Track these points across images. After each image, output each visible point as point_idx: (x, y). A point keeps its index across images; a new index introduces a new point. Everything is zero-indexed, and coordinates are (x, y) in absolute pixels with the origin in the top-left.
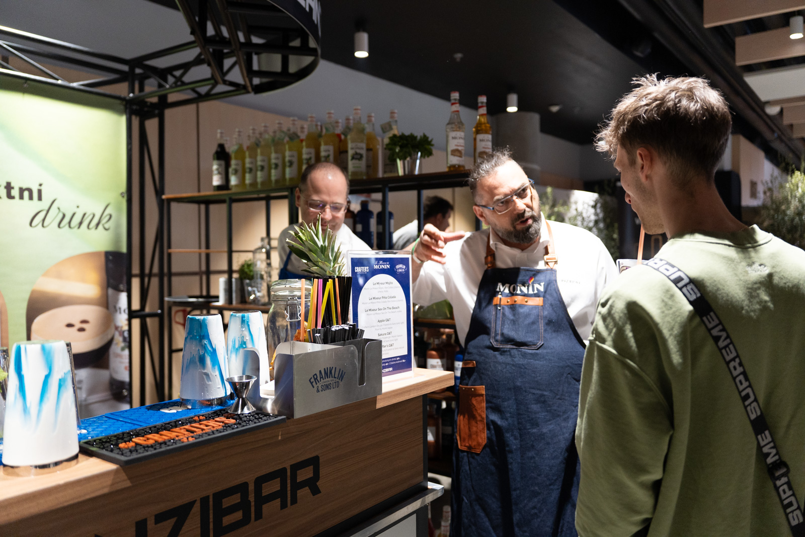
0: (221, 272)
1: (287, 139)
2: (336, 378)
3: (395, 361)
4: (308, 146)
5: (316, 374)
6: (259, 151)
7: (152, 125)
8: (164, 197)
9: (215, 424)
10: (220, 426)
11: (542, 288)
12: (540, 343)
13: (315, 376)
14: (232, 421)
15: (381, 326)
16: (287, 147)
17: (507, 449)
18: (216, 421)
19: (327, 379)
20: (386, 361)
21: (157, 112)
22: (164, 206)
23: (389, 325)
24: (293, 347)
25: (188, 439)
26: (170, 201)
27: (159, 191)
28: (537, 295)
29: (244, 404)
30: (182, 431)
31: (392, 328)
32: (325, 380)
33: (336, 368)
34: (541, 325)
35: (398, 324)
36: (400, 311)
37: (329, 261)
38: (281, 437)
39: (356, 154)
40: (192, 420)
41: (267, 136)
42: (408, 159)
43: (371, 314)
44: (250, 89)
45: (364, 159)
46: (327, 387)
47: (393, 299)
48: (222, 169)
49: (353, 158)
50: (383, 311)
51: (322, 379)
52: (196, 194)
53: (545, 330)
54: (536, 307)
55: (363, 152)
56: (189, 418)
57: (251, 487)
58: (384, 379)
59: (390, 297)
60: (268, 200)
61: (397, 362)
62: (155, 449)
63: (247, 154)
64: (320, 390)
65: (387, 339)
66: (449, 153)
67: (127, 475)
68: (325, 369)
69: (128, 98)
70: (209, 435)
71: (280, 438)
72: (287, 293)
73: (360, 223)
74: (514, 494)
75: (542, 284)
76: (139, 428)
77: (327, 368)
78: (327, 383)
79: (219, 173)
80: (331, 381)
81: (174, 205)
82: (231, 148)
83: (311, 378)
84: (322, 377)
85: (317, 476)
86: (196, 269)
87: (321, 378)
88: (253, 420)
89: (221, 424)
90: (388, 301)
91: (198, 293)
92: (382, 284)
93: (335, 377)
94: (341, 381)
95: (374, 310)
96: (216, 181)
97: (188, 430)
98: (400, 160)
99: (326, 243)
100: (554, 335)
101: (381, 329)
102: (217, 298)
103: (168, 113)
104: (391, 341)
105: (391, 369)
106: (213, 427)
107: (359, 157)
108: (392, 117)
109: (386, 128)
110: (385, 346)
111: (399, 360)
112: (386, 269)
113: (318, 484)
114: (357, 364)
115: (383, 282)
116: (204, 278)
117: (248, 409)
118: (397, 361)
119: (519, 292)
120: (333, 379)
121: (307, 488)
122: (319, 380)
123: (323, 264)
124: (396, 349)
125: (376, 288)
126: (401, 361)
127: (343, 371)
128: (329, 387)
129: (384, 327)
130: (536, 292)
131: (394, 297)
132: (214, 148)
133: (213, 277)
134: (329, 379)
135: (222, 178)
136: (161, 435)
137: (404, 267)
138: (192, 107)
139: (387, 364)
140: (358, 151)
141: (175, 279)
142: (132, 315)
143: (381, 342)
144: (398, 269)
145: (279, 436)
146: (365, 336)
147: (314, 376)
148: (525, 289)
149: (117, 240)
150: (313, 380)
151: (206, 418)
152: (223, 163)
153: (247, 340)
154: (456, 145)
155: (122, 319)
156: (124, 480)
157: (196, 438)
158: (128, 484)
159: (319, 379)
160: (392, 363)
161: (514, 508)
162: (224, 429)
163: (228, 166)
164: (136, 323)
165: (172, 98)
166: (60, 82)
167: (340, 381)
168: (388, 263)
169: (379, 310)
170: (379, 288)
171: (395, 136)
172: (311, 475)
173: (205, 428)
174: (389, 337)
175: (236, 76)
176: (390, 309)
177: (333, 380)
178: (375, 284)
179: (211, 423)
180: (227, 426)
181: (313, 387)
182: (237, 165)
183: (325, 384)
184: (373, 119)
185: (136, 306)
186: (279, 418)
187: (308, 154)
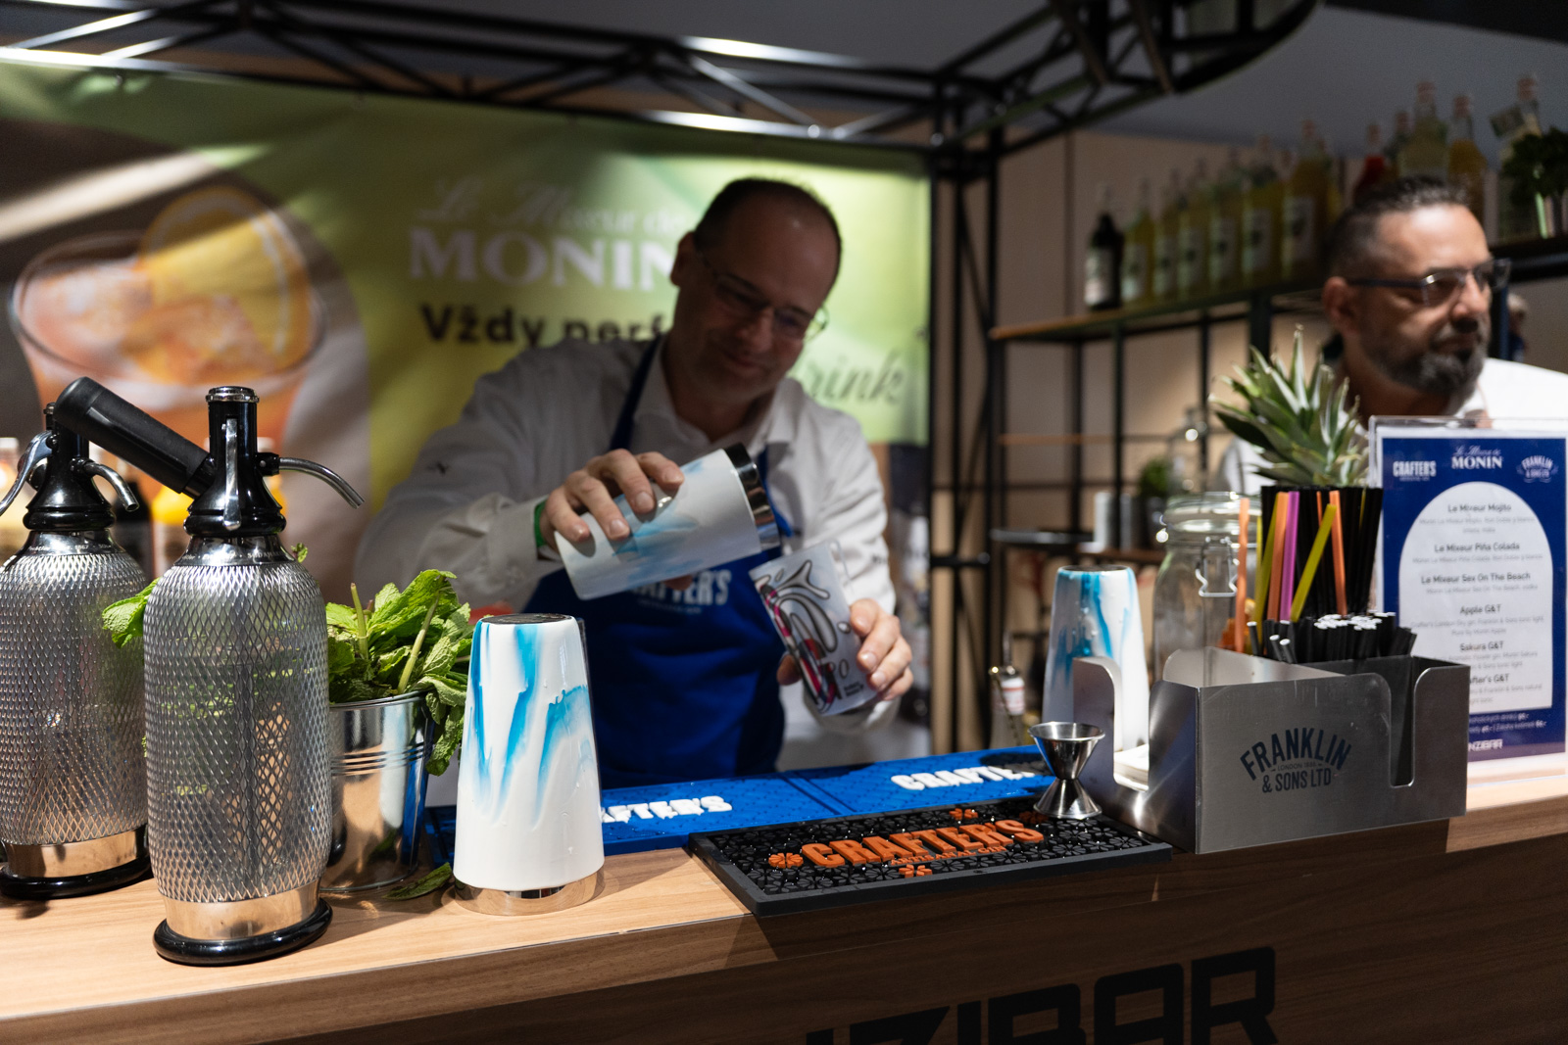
0: (1098, 485)
1: (1247, 186)
2: (1321, 758)
3: (1512, 722)
4: (1297, 194)
5: (1261, 744)
6: (1184, 218)
8: (996, 333)
9: (991, 838)
10: (1002, 843)
13: (1260, 750)
14: (1036, 835)
15: (1471, 623)
16: (1247, 202)
18: (1000, 831)
19: (1293, 760)
20: (1483, 720)
21: (984, 167)
22: (996, 352)
23: (1495, 621)
24: (1210, 664)
25: (916, 867)
26: (1004, 342)
27: (988, 321)
29: (1071, 796)
30: (914, 844)
31: (1504, 631)
32: (1287, 762)
33: (1322, 732)
35: (1523, 620)
36: (1532, 587)
37: (1322, 448)
38: (1159, 896)
40: (947, 817)
41: (1203, 185)
43: (1440, 591)
44: (1165, 84)
46: (1295, 780)
47: (1510, 553)
48: (1108, 268)
50: (1478, 584)
51: (1279, 758)
56: (941, 811)
57: (1087, 999)
58: (1473, 769)
59: (1503, 547)
60: (1205, 326)
61: (1517, 726)
62: (836, 884)
63: (1159, 230)
64: (1273, 787)
65: (1490, 661)
67: (767, 936)
68: (1288, 732)
69: (930, 146)
70: (968, 867)
71: (1155, 897)
72: (1206, 526)
76: (829, 816)
77: (1296, 731)
78: (1295, 771)
79: (1100, 276)
80: (1307, 765)
82: (1125, 221)
83: (1248, 753)
84: (1281, 753)
85: (1265, 998)
86: (1052, 477)
87: (1275, 755)
88: (1087, 841)
89: (1005, 839)
90: (1495, 558)
91: (1055, 525)
92: (1476, 509)
93: (1318, 757)
94: (1339, 767)
95: (1449, 580)
96: (1093, 293)
97: (926, 843)
98: (1544, 196)
99: (1316, 402)
101: (1468, 633)
102: (1090, 536)
103: (1007, 164)
104: (1500, 666)
105: (1497, 743)
106: (986, 845)
109: (1506, 122)
110: (1481, 681)
111: (1523, 721)
112: (1491, 469)
113: (1269, 1018)
114: (1388, 726)
115: (1479, 504)
116: (1070, 496)
117: (1083, 809)
118: (1518, 722)
120: (1313, 760)
121: (1238, 1024)
122: (1271, 760)
123: (1306, 455)
124: (1515, 689)
125: (1457, 521)
126: (1530, 725)
127: (1343, 742)
128: (1301, 780)
129: (1481, 627)
131: (1516, 547)
132: (1093, 223)
133: (1086, 494)
134: (1299, 760)
135: (1105, 287)
136: (866, 846)
137: (1549, 464)
138: (1055, 148)
139: (1485, 729)
141: (1012, 497)
142: (935, 562)
143: (1466, 670)
144: (1530, 469)
145: (1152, 891)
146: (1418, 650)
147: (1254, 749)
149: (908, 420)
150: (1251, 758)
151: (980, 815)
152: (1108, 253)
153: (1093, 636)
155: (917, 569)
156: (760, 948)
157: (935, 872)
158: (769, 956)
159: (1269, 756)
160: (1502, 727)
162: (1007, 857)
163: (1118, 258)
164: (943, 579)
165: (1014, 133)
166: (814, 133)
167: (1334, 768)
168: (1497, 452)
169: (1467, 579)
170: (1468, 521)
171: (1530, 138)
172: (1252, 994)
173: (966, 844)
174: (1495, 657)
175: (1138, 64)
176: (1502, 578)
177: (1313, 764)
178: (1455, 509)
179: (985, 834)
180: (1020, 848)
181: (1254, 777)
182: (1137, 254)
183: (1290, 771)
184: (1471, 108)
185: (943, 544)
186: (1155, 847)
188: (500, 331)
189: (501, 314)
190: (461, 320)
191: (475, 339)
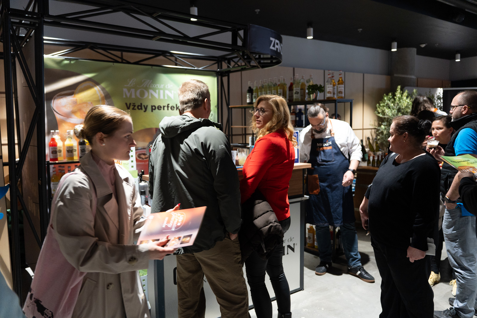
0: (250, 134)
1: (273, 86)
4: (280, 89)
6: (263, 90)
7: (225, 79)
8: (230, 106)
11: (331, 143)
12: (333, 160)
16: (273, 88)
17: (327, 192)
21: (227, 74)
22: (230, 110)
26: (232, 108)
27: (228, 104)
28: (330, 146)
34: (333, 155)
39: (296, 92)
41: (266, 84)
42: (314, 94)
44: (260, 67)
45: (299, 94)
48: (250, 97)
49: (295, 93)
52: (241, 106)
53: (334, 156)
54: (330, 149)
55: (299, 91)
63: (259, 90)
66: (327, 92)
69: (217, 71)
73: (298, 117)
74: (331, 204)
75: (331, 142)
79: (249, 98)
81: (233, 109)
82: (253, 88)
86: (241, 133)
91: (242, 142)
96: (248, 101)
98: (311, 94)
100: (337, 157)
102: (248, 144)
103: (231, 75)
107: (297, 93)
108: (311, 77)
109: (308, 81)
116: (244, 136)
119: (324, 146)
130: (329, 144)
132: (247, 88)
133: (247, 136)
135: (250, 100)
138: (239, 73)
140: (297, 91)
141: (234, 137)
148: (326, 145)
152: (250, 94)
154: (329, 90)
161: (331, 208)
163: (252, 94)
165: (232, 70)
166: (196, 68)
171: (310, 85)
182: (255, 95)
184: (304, 77)
187: (280, 91)
188: (140, 107)
189: (140, 104)
190: (133, 105)
191: (135, 109)
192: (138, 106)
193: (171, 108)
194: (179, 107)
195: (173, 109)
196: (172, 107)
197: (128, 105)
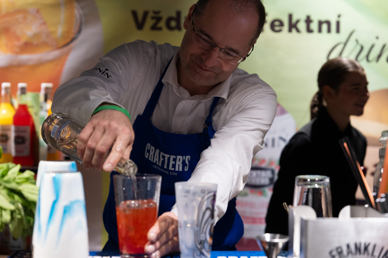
188: (173, 24)
189: (174, 15)
190: (153, 18)
191: (160, 29)
192: (169, 20)
193: (272, 26)
194: (298, 21)
195: (277, 28)
196: (277, 23)
197: (140, 16)
